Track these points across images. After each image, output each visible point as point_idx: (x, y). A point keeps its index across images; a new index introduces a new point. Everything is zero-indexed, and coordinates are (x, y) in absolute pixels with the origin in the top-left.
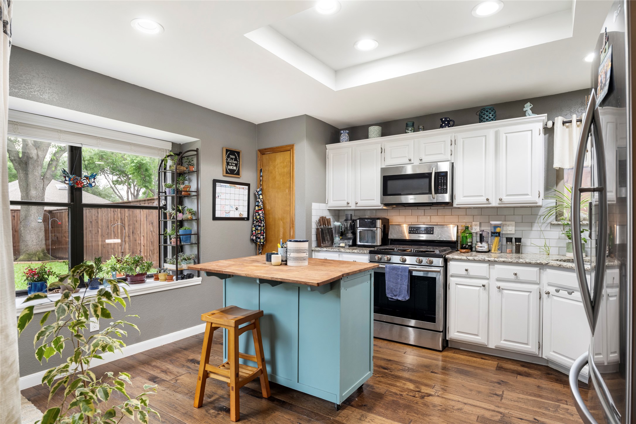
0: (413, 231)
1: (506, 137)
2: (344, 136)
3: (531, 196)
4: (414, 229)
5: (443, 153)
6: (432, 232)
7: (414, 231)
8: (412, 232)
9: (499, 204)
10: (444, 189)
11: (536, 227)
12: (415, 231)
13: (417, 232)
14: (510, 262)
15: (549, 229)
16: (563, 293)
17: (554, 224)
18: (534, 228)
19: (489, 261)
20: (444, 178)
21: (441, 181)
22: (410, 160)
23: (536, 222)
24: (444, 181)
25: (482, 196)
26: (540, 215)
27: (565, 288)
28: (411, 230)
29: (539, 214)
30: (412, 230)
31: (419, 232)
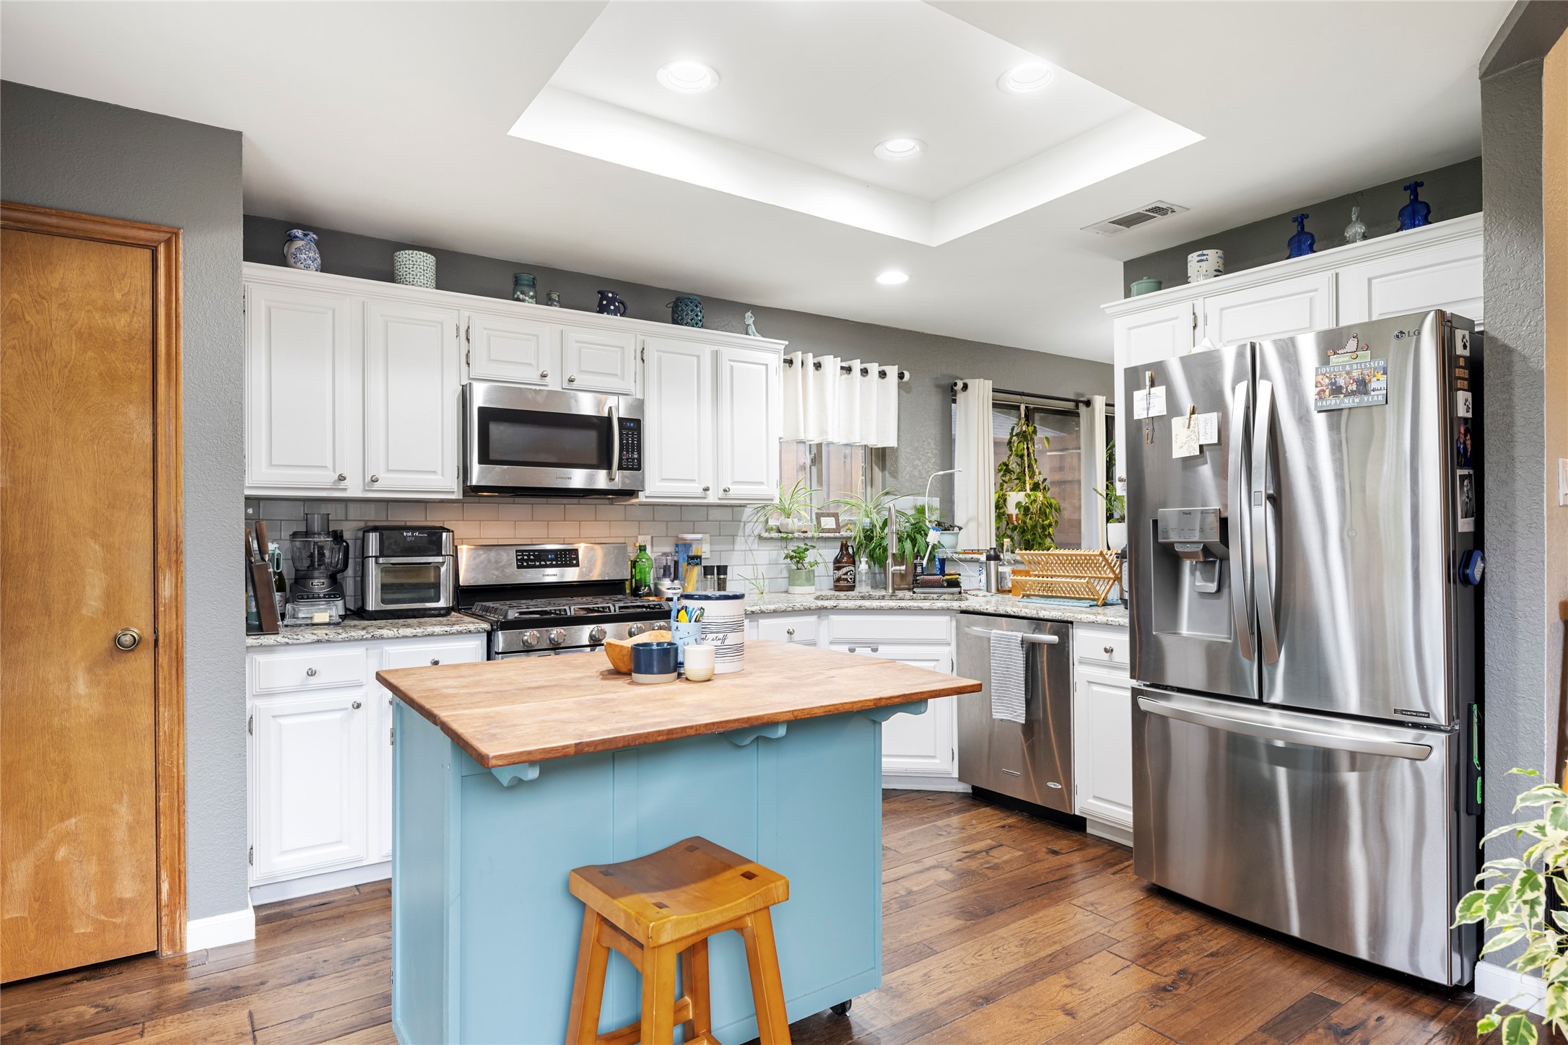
0: (526, 560)
1: (732, 367)
2: (304, 248)
3: (768, 486)
4: (529, 556)
5: (619, 374)
6: (574, 562)
7: (529, 560)
8: (525, 564)
9: (720, 499)
10: (633, 459)
11: (740, 544)
12: (532, 561)
13: (538, 564)
14: (783, 611)
15: (755, 546)
16: (863, 652)
17: (765, 539)
18: (737, 547)
19: (753, 612)
20: (633, 434)
21: (627, 440)
22: (544, 376)
23: (740, 533)
24: (633, 441)
25: (694, 480)
26: (744, 522)
27: (864, 644)
28: (523, 559)
29: (743, 520)
30: (526, 557)
31: (543, 563)
